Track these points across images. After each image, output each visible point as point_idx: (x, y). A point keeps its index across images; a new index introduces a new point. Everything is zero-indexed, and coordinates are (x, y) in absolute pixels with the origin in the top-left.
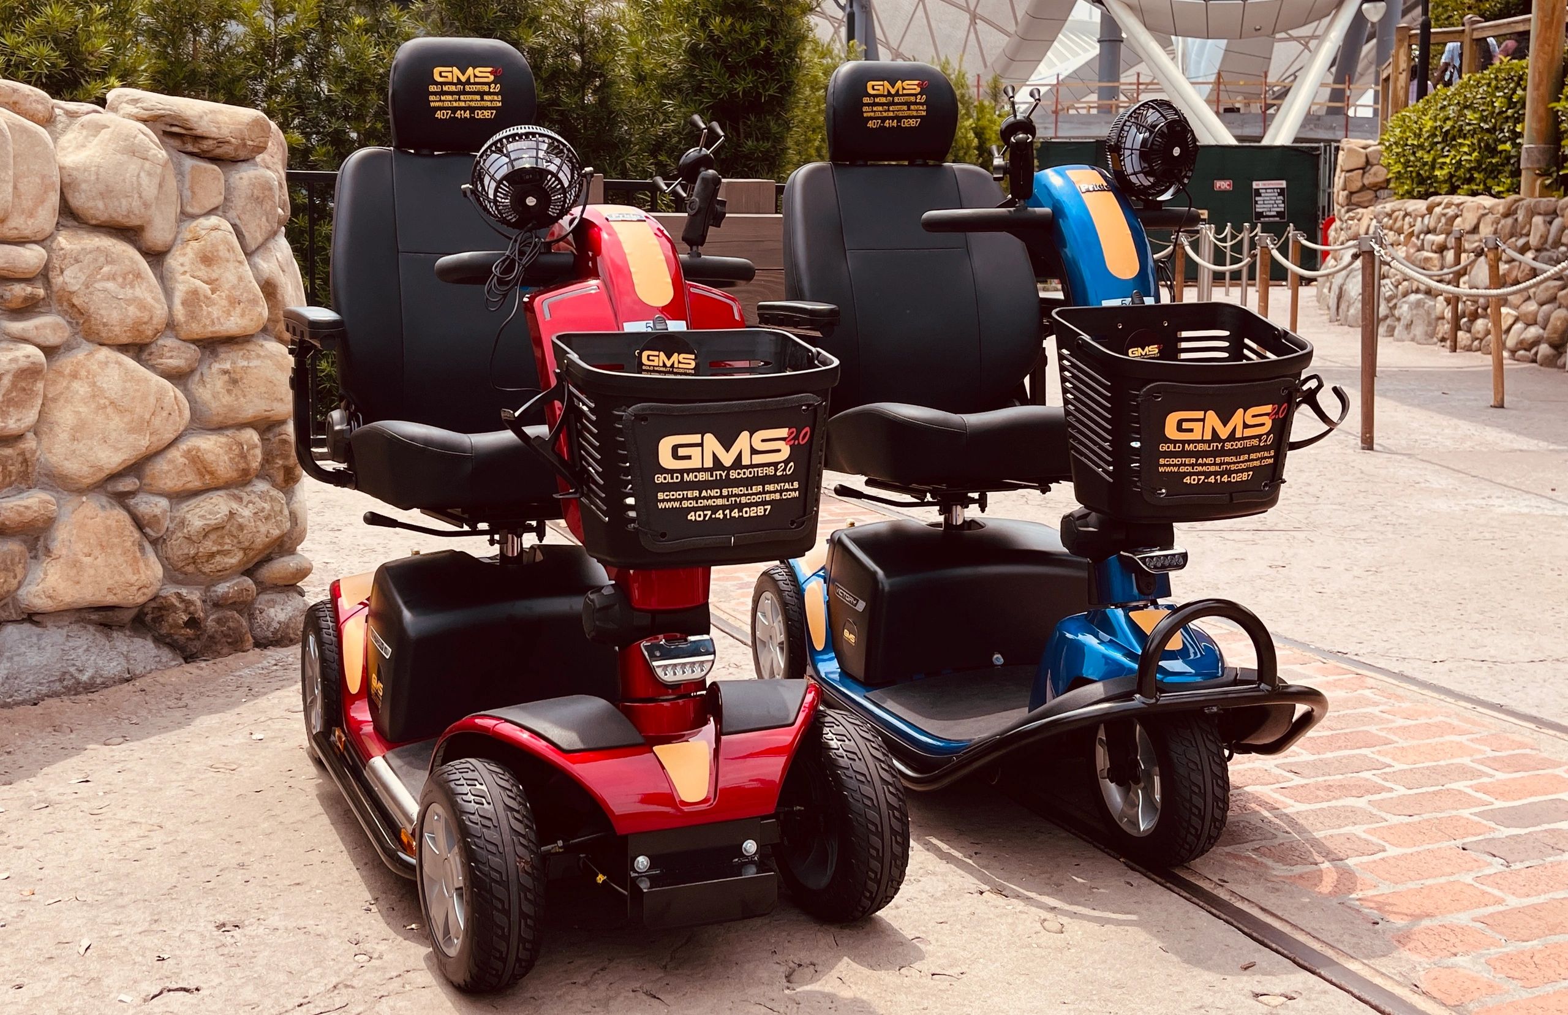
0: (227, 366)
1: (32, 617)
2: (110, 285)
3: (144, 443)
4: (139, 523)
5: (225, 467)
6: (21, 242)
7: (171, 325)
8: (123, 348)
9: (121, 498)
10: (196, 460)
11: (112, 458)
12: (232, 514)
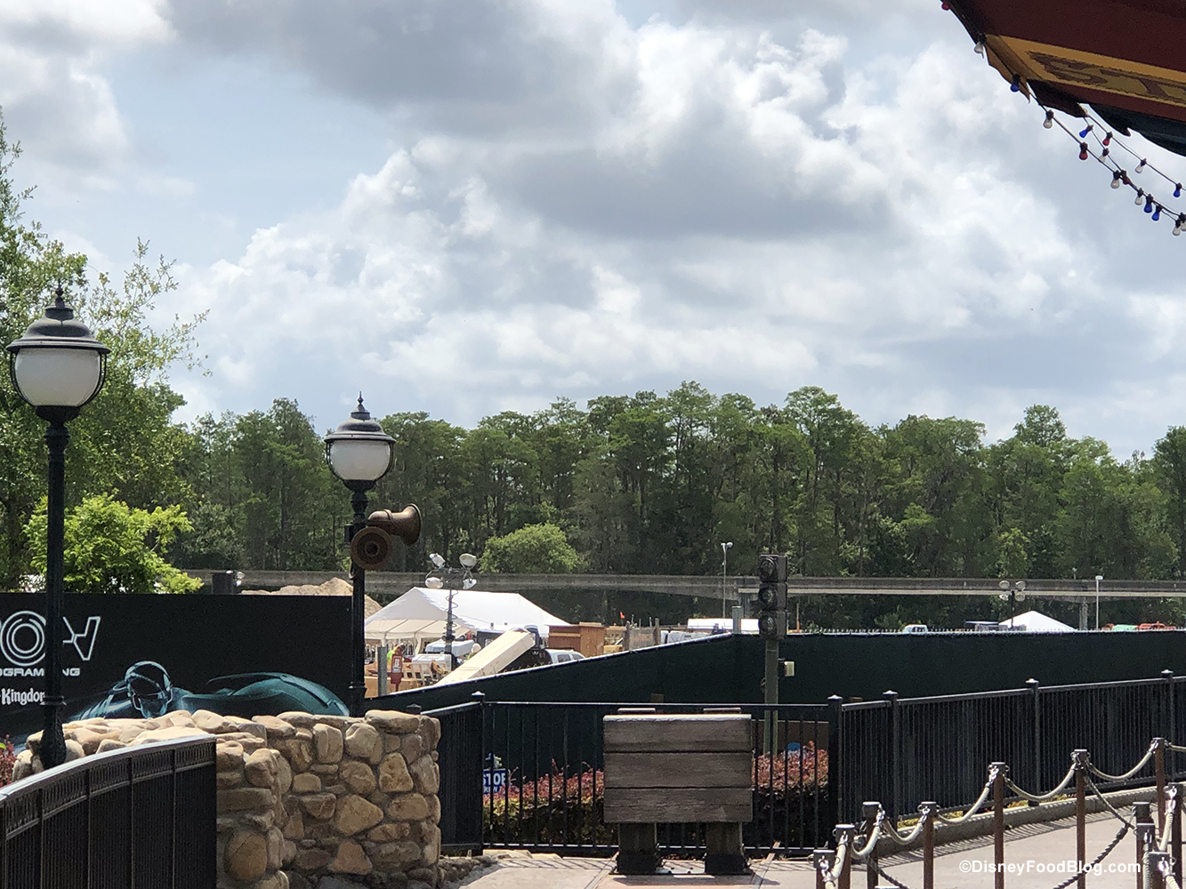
0: (398, 801)
1: (331, 874)
2: (357, 776)
3: (366, 825)
4: (364, 849)
5: (395, 835)
6: (331, 764)
7: (378, 787)
8: (360, 795)
9: (359, 842)
10: (384, 831)
11: (356, 829)
12: (396, 850)
